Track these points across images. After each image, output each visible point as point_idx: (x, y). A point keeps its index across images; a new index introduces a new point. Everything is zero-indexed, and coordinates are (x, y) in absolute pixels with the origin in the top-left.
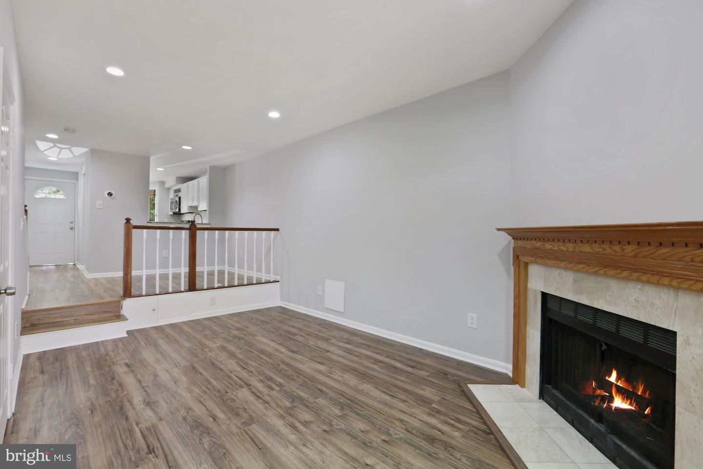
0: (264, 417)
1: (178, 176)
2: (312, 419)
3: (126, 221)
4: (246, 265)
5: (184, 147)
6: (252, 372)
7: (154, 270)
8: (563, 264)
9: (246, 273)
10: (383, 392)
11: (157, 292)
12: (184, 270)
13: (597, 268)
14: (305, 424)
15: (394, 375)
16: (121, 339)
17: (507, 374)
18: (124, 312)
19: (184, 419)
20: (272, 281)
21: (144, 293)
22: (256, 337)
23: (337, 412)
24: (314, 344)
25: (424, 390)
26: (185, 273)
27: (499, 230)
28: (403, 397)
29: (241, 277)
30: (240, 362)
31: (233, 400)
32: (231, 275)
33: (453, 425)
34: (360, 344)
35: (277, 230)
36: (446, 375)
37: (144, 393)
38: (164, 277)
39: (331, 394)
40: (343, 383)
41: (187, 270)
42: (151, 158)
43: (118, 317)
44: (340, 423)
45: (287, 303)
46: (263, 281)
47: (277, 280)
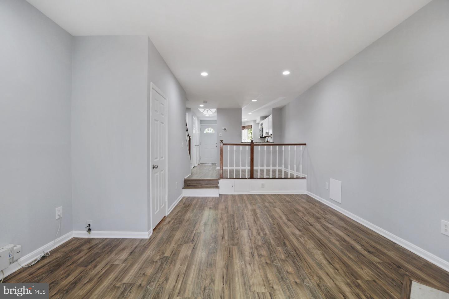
0: (243, 245)
1: (261, 116)
2: (266, 255)
5: (253, 101)
6: (257, 225)
7: (245, 168)
9: (289, 171)
11: (235, 177)
12: (248, 168)
14: (260, 256)
16: (216, 198)
18: (219, 185)
19: (212, 234)
20: (301, 177)
21: (228, 177)
23: (283, 257)
26: (248, 170)
30: (256, 218)
31: (237, 234)
35: (305, 144)
36: (399, 267)
37: (207, 220)
38: (238, 171)
39: (289, 247)
40: (303, 245)
41: (249, 168)
42: (242, 109)
43: (217, 187)
44: (278, 263)
45: (310, 193)
46: (295, 177)
47: (305, 177)
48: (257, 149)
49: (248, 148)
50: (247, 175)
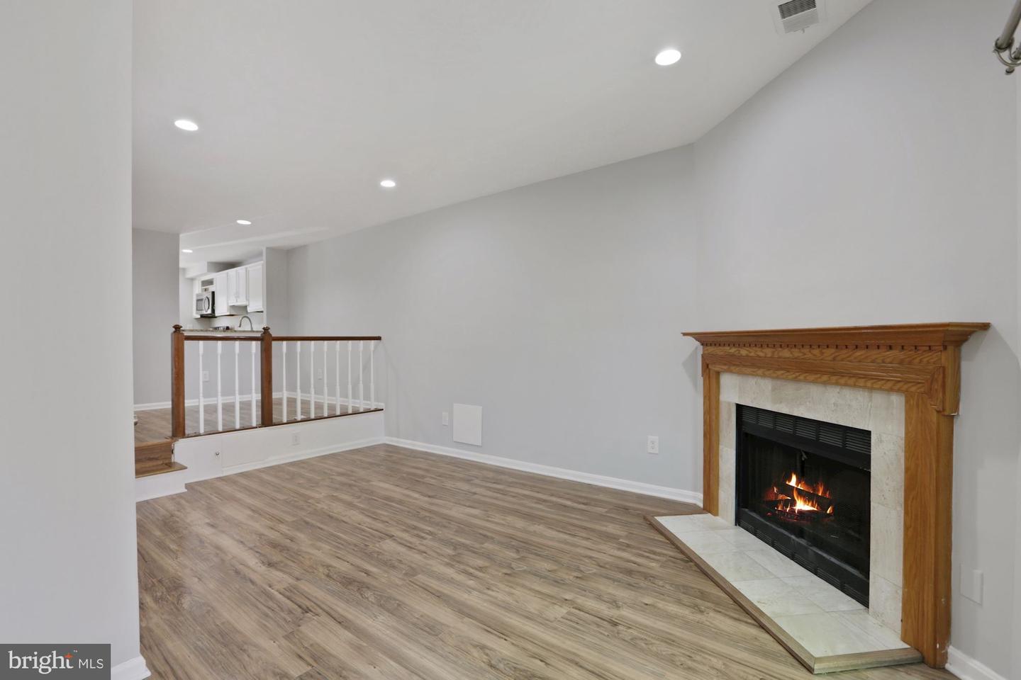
0: (428, 567)
1: (209, 261)
2: (486, 564)
3: (174, 329)
4: (326, 388)
5: (240, 222)
6: (387, 522)
8: (760, 372)
10: (559, 531)
11: (220, 429)
12: (255, 397)
13: (797, 374)
14: (480, 569)
15: (568, 514)
16: (180, 496)
17: (695, 504)
18: (177, 457)
19: (328, 576)
20: (372, 409)
21: (202, 431)
22: (371, 483)
23: (514, 555)
24: (453, 486)
25: (606, 526)
26: (257, 401)
27: (685, 334)
28: (584, 535)
29: (319, 407)
30: (365, 512)
31: (379, 553)
32: (305, 403)
33: (648, 557)
34: (511, 483)
35: (379, 338)
36: (627, 509)
38: (228, 409)
39: (497, 537)
40: (508, 526)
41: (259, 397)
42: (181, 236)
43: (169, 466)
44: (521, 566)
45: (395, 439)
46: (362, 410)
47: (380, 408)
48: (280, 349)
49: (255, 347)
50: (255, 418)
